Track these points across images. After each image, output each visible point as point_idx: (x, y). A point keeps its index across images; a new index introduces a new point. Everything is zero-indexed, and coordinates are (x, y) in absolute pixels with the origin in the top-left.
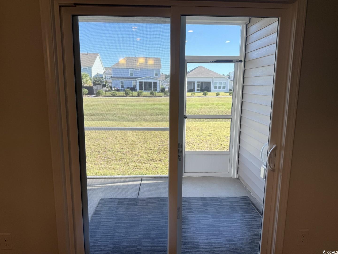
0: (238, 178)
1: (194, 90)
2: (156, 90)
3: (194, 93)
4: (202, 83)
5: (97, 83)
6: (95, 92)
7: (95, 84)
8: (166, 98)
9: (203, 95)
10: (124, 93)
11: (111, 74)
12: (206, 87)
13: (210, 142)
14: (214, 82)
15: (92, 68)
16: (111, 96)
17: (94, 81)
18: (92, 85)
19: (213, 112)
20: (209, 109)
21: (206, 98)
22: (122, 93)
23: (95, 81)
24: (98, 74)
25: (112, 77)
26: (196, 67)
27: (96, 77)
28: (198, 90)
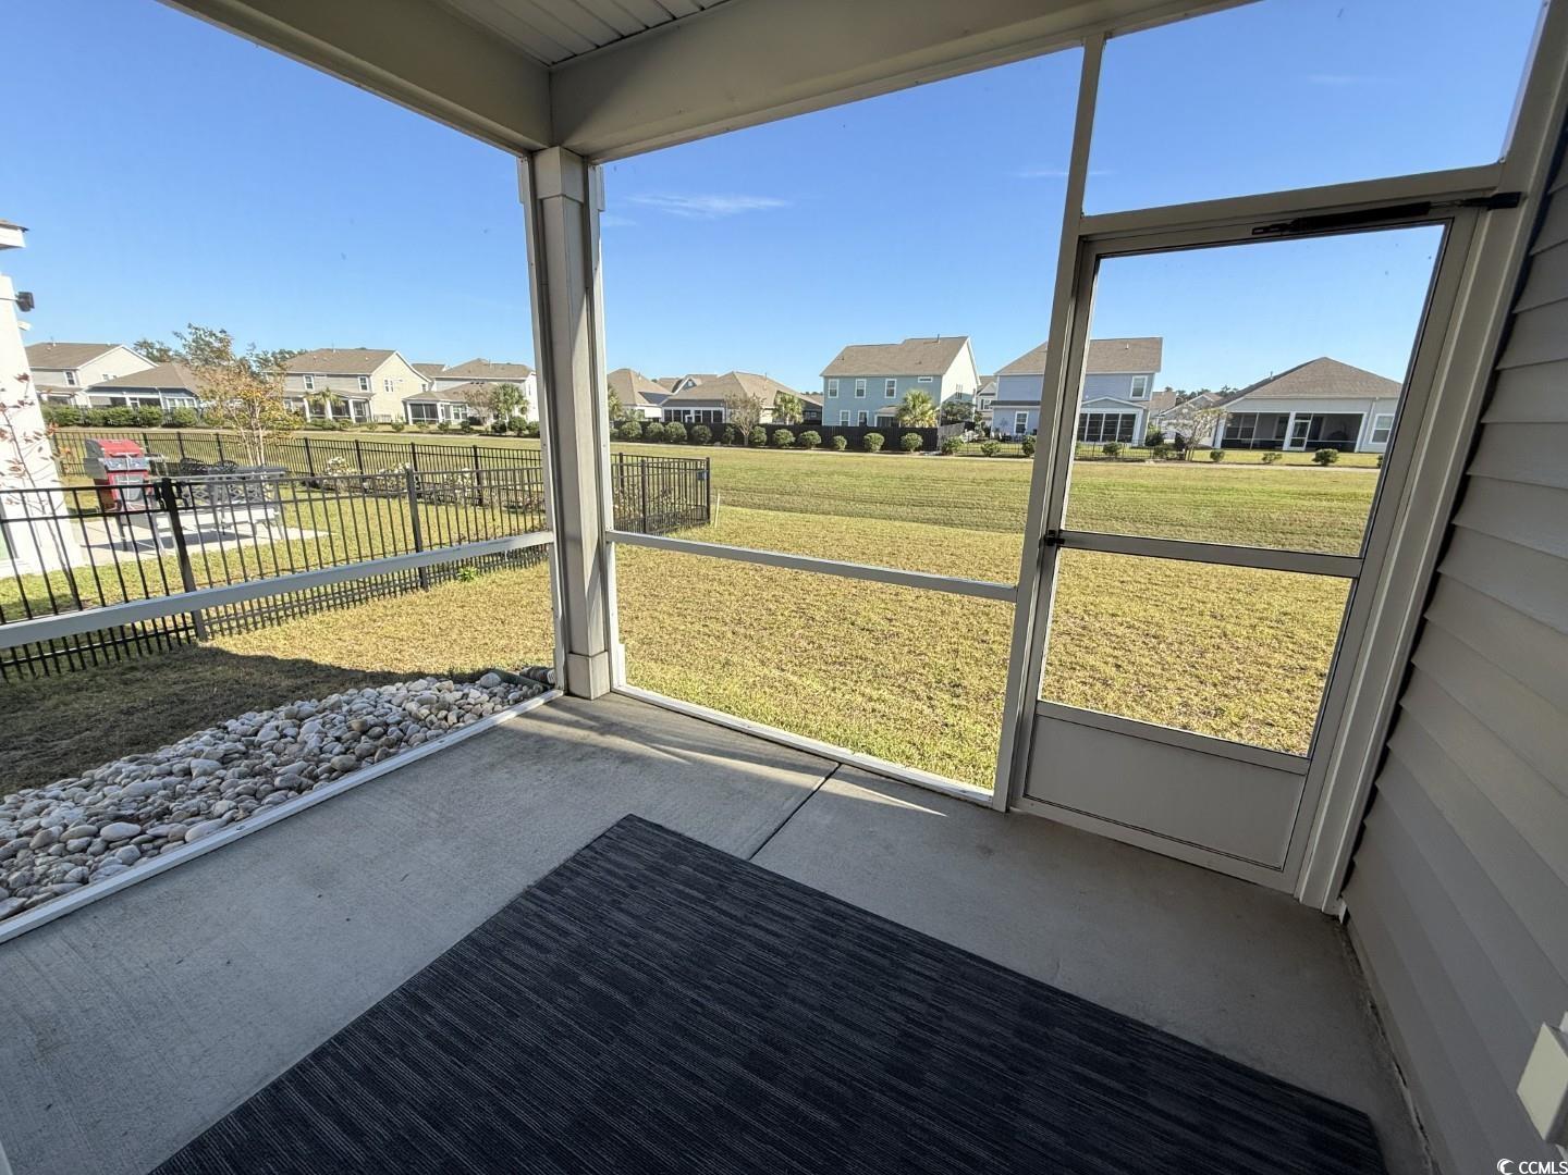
0: (1341, 919)
1: (1281, 444)
2: (1130, 440)
3: (1277, 453)
4: (1318, 419)
5: (949, 417)
6: (940, 443)
7: (945, 422)
8: (1158, 465)
9: (1316, 460)
10: (1021, 446)
11: (993, 394)
12: (1339, 432)
13: (1262, 651)
14: (1377, 415)
15: (944, 378)
16: (982, 453)
17: (944, 414)
18: (935, 423)
19: (1345, 527)
20: (1331, 512)
21: (1327, 472)
22: (1017, 447)
23: (947, 413)
24: (959, 395)
25: (994, 403)
26: (1302, 363)
27: (949, 403)
28: (1294, 443)
